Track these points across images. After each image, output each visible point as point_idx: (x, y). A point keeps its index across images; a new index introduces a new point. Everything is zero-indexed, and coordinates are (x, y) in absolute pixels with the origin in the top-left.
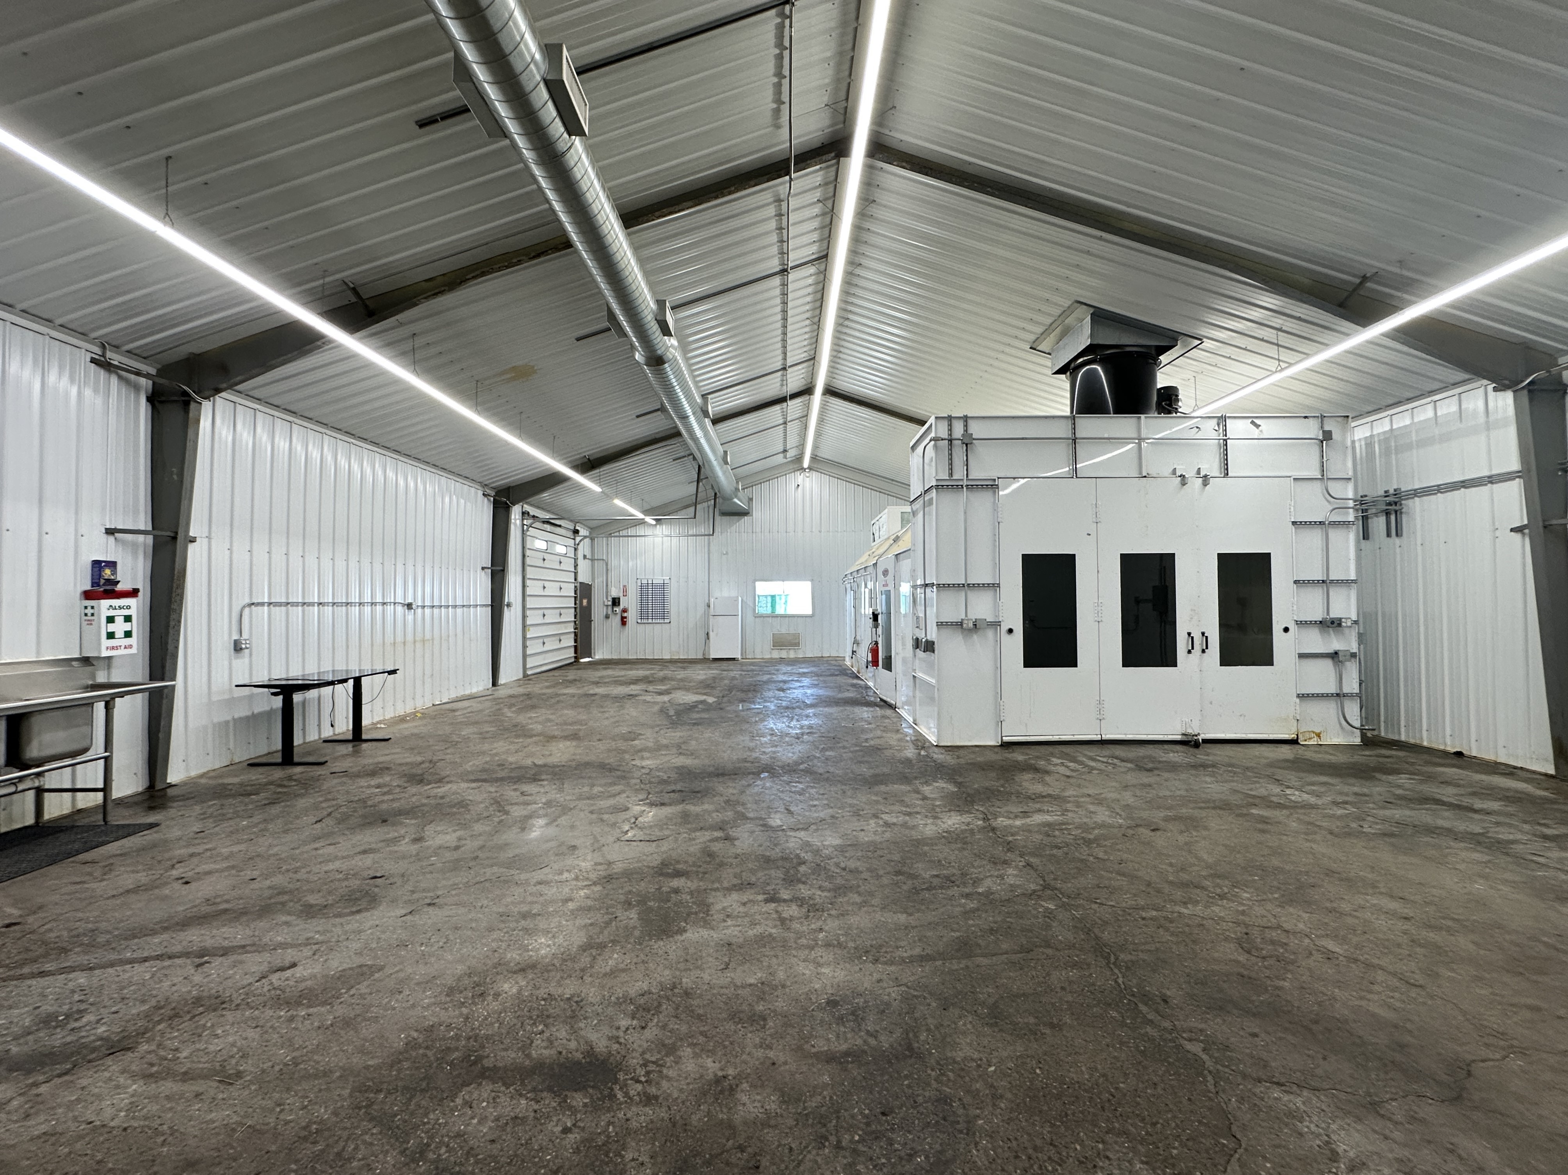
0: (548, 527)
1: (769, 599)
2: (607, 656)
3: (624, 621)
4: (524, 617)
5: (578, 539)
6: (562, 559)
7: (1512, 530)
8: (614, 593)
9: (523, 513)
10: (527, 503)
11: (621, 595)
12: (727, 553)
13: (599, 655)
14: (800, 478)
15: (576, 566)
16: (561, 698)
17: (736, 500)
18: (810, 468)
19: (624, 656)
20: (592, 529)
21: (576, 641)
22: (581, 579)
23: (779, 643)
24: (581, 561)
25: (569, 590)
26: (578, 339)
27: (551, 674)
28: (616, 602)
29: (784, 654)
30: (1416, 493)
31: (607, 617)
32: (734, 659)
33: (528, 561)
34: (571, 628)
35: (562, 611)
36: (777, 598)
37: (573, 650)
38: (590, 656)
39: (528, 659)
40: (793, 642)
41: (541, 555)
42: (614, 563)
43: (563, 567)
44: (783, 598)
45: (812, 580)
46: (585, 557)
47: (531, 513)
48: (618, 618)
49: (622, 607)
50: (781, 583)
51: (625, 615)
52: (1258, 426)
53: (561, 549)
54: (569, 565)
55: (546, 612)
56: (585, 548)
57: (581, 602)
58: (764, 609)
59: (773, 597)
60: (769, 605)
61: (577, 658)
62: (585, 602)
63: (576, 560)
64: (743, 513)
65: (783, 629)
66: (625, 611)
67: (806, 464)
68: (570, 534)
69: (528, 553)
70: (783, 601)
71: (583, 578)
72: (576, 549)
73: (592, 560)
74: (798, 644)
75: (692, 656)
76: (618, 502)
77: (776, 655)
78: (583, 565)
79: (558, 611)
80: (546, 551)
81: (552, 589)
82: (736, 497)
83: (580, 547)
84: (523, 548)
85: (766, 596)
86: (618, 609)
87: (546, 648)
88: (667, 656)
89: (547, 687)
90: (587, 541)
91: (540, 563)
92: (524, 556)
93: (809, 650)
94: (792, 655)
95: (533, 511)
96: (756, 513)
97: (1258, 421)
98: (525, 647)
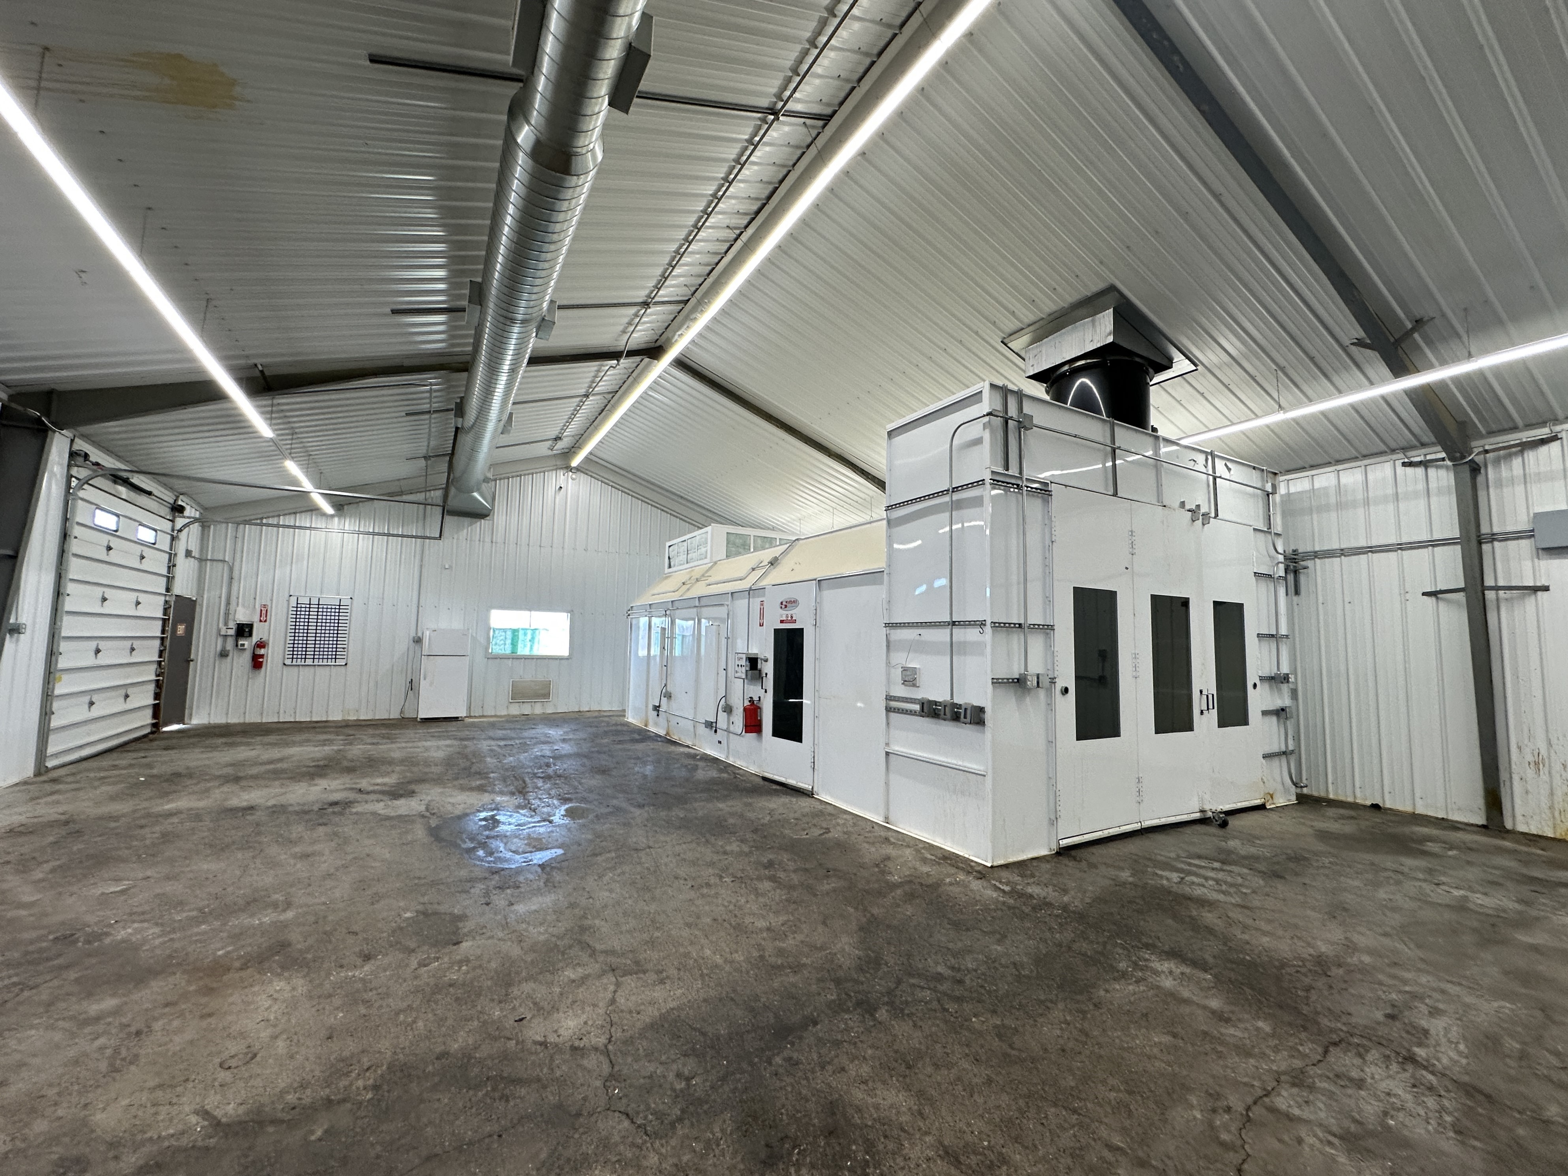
0: (123, 490)
1: (509, 633)
2: (219, 719)
3: (257, 662)
4: (52, 654)
5: (180, 522)
6: (147, 552)
7: (1424, 594)
8: (242, 616)
9: (73, 455)
10: (85, 437)
11: (256, 619)
12: (451, 567)
13: (198, 718)
14: (562, 478)
15: (171, 566)
16: (167, 825)
17: (476, 494)
18: (578, 469)
19: (253, 718)
20: (205, 509)
21: (157, 696)
22: (178, 590)
23: (519, 694)
24: (181, 560)
25: (154, 608)
26: (375, 59)
27: (106, 762)
28: (244, 630)
29: (526, 709)
30: (1316, 555)
31: (224, 654)
32: (456, 719)
33: (75, 547)
34: (150, 674)
35: (136, 644)
36: (521, 633)
37: (149, 712)
38: (181, 721)
39: (52, 738)
40: (543, 693)
41: (104, 539)
42: (245, 568)
43: (146, 565)
44: (529, 633)
45: (571, 612)
46: (188, 554)
47: (93, 458)
48: (247, 657)
49: (255, 638)
50: (527, 613)
51: (262, 651)
52: (1229, 469)
53: (146, 535)
54: (157, 563)
55: (102, 645)
56: (190, 538)
57: (174, 630)
58: (500, 647)
59: (515, 632)
60: (509, 642)
61: (156, 726)
62: (181, 629)
63: (172, 556)
64: (479, 514)
65: (529, 675)
66: (261, 645)
67: (575, 463)
68: (165, 511)
69: (77, 531)
70: (529, 637)
71: (183, 587)
72: (173, 539)
73: (202, 560)
74: (547, 695)
75: (381, 714)
76: (292, 467)
77: (515, 710)
78: (185, 569)
79: (128, 644)
80: (114, 533)
81: (121, 603)
82: (479, 490)
83: (183, 535)
84: (65, 520)
85: (505, 630)
86: (246, 643)
87: (96, 712)
88: (336, 716)
89: (113, 798)
90: (196, 528)
91: (102, 555)
92: (65, 536)
93: (561, 704)
94: (538, 710)
95: (96, 455)
96: (499, 517)
97: (1229, 464)
98: (46, 713)
